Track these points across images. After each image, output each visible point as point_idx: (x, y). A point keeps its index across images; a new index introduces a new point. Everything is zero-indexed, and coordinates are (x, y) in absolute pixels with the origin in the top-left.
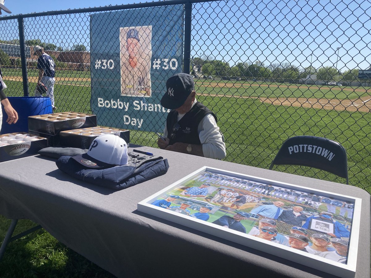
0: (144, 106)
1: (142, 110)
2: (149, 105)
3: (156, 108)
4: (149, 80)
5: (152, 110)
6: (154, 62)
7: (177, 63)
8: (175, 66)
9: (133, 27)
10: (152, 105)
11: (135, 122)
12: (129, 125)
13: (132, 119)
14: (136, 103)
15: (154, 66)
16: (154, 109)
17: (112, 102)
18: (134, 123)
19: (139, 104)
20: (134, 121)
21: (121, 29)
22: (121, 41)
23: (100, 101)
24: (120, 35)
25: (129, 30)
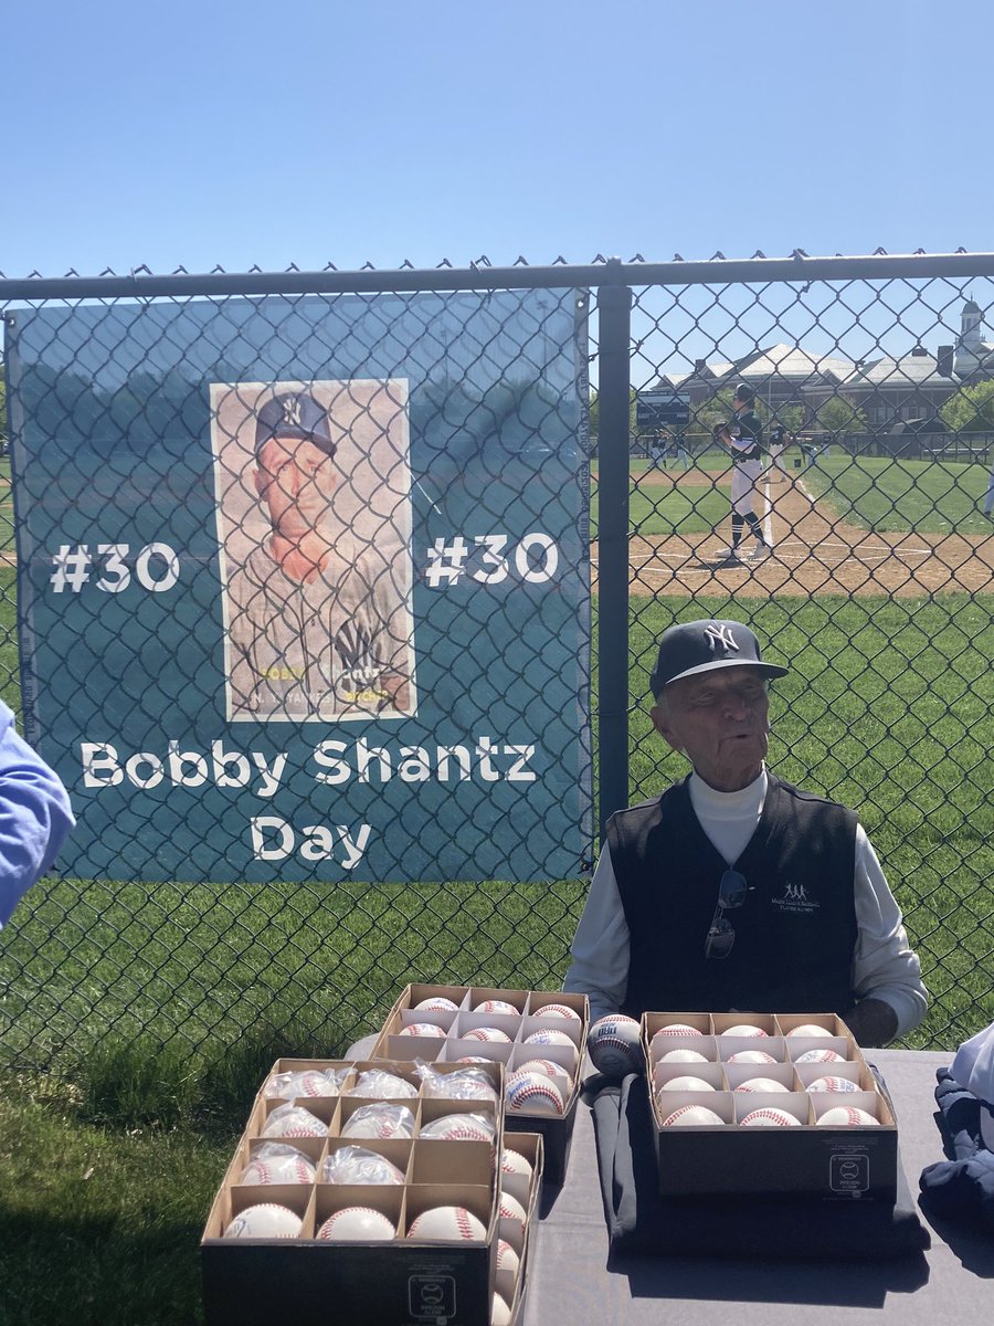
0: (374, 763)
1: (361, 780)
2: (405, 752)
3: (443, 770)
4: (407, 643)
5: (424, 775)
6: (431, 553)
7: (553, 555)
8: (543, 569)
9: (296, 386)
10: (423, 755)
11: (327, 842)
12: (284, 862)
13: (307, 831)
14: (330, 754)
15: (435, 574)
16: (434, 772)
17: (176, 762)
18: (318, 849)
19: (349, 756)
20: (321, 838)
21: (216, 389)
22: (220, 458)
23: (98, 755)
24: (213, 423)
25: (271, 397)
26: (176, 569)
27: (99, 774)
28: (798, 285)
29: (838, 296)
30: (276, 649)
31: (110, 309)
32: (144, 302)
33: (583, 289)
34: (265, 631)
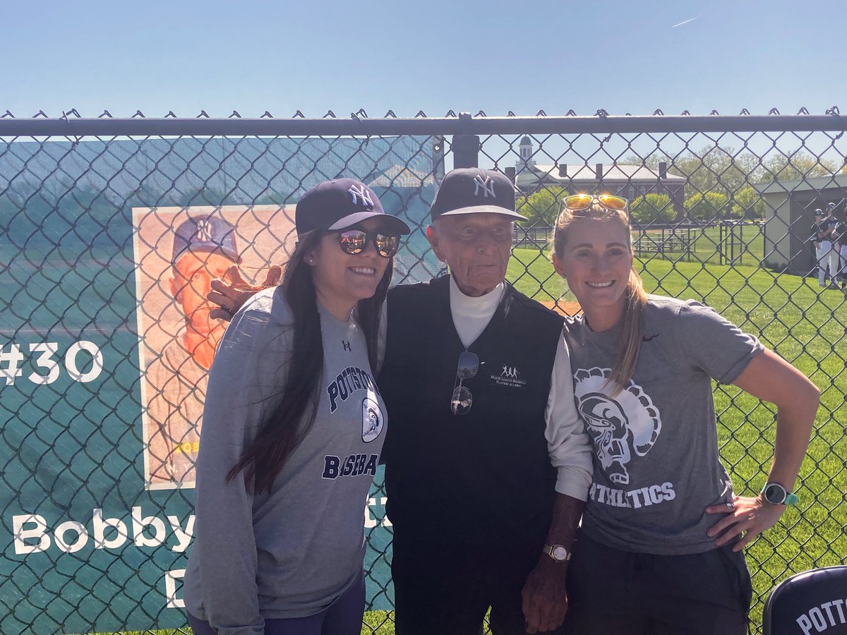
17: (99, 525)
21: (138, 212)
22: (141, 265)
23: (27, 526)
24: (136, 237)
25: (187, 218)
26: (100, 359)
27: (27, 542)
28: (602, 136)
29: (629, 145)
30: (188, 421)
31: (42, 145)
32: (75, 140)
33: (439, 136)
34: (179, 408)
